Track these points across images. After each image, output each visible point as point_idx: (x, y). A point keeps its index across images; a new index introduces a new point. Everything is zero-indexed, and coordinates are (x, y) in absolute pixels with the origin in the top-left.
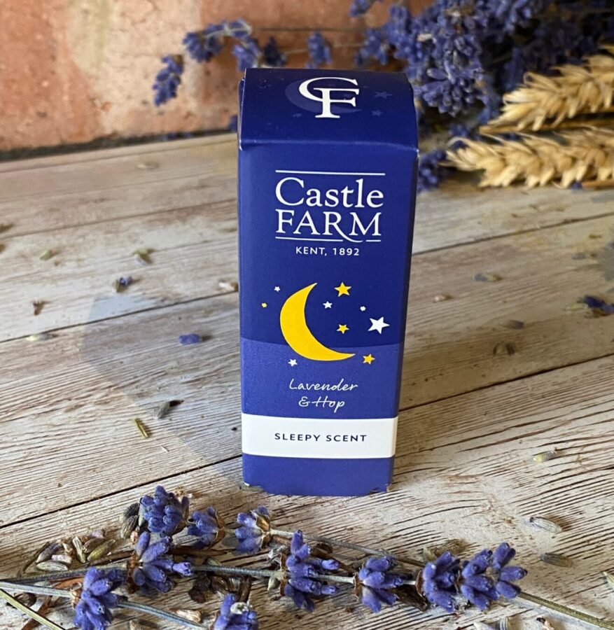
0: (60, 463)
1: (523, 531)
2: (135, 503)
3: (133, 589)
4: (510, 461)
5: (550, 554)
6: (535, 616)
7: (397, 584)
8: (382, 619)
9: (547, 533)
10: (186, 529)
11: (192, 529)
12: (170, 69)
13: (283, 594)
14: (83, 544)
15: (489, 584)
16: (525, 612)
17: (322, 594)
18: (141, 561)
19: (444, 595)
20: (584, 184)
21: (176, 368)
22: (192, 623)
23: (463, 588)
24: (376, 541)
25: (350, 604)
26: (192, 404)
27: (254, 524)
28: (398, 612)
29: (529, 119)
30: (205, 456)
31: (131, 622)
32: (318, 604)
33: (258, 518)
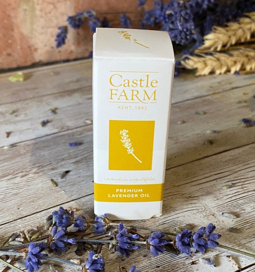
0: (19, 199)
1: (219, 219)
2: (51, 214)
3: (51, 251)
4: (213, 189)
5: (231, 228)
6: (226, 255)
7: (165, 243)
8: (159, 259)
9: (230, 219)
10: (73, 225)
11: (75, 225)
12: (62, 32)
13: (116, 251)
14: (29, 233)
15: (205, 242)
16: (221, 253)
17: (133, 250)
18: (53, 239)
19: (185, 247)
20: (241, 72)
21: (68, 157)
22: (77, 265)
23: (193, 244)
24: (156, 226)
25: (145, 253)
26: (75, 172)
27: (102, 221)
28: (166, 256)
29: (216, 46)
30: (81, 193)
31: (50, 265)
32: (131, 254)
33: (104, 219)
